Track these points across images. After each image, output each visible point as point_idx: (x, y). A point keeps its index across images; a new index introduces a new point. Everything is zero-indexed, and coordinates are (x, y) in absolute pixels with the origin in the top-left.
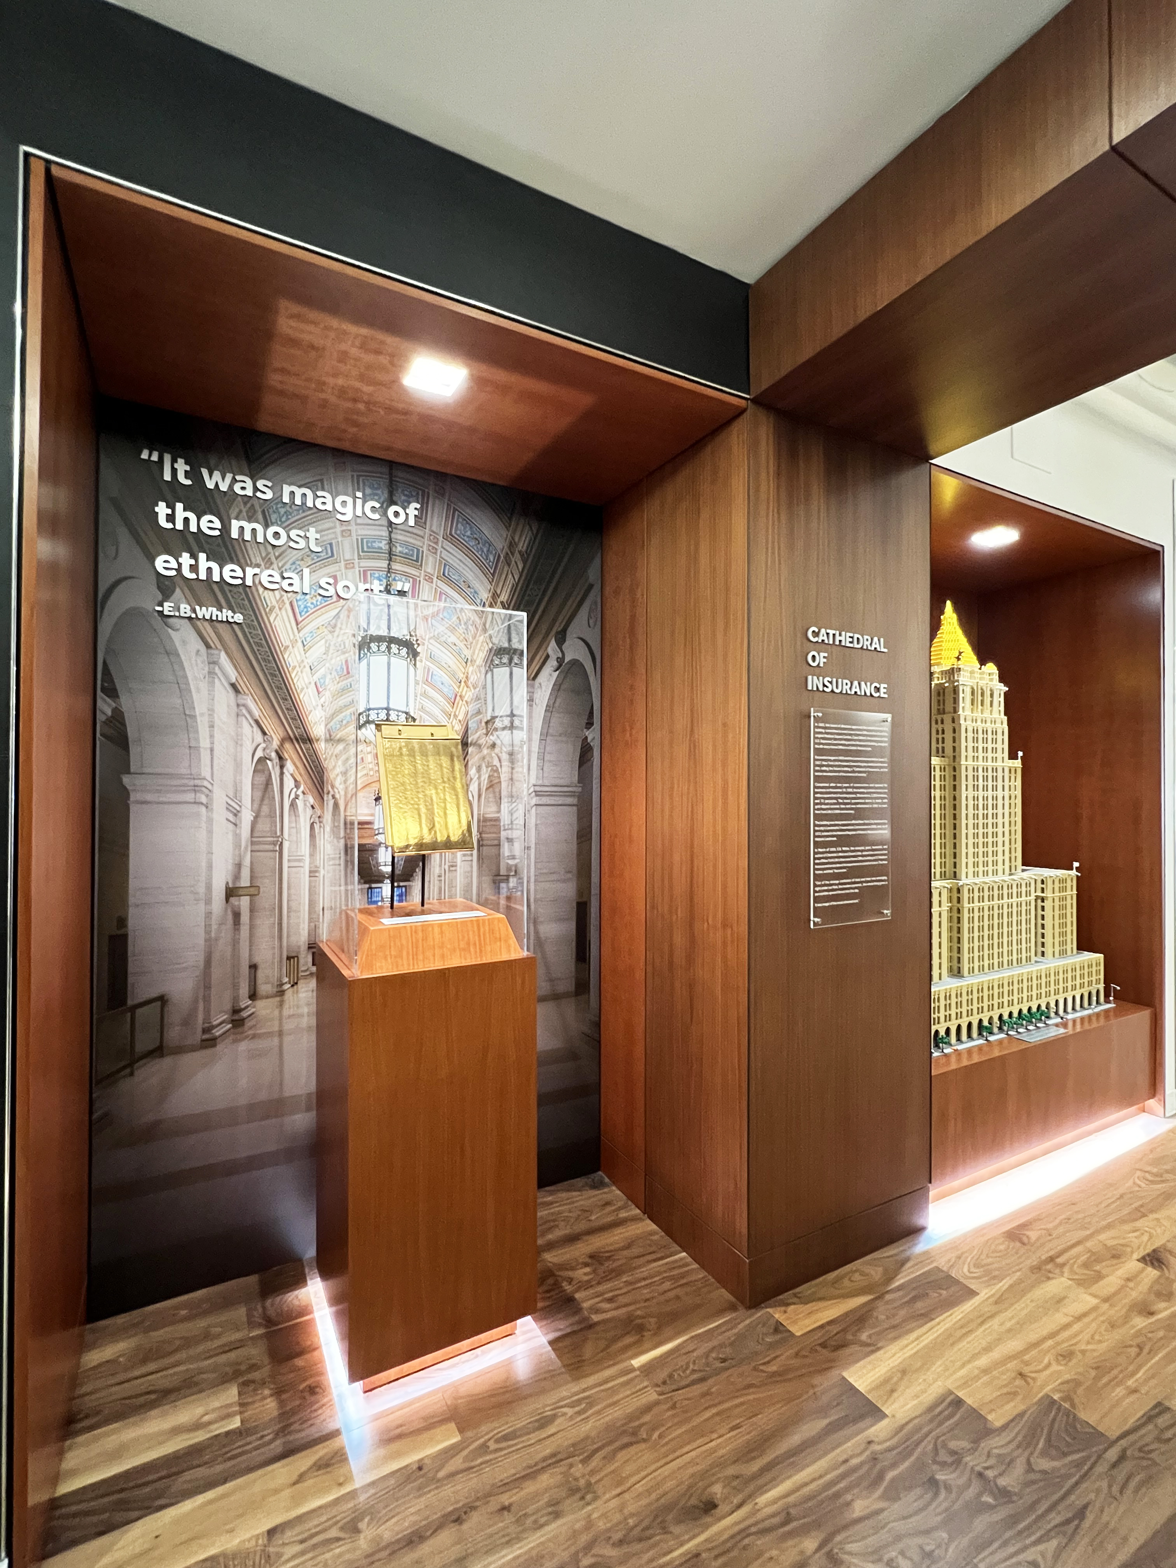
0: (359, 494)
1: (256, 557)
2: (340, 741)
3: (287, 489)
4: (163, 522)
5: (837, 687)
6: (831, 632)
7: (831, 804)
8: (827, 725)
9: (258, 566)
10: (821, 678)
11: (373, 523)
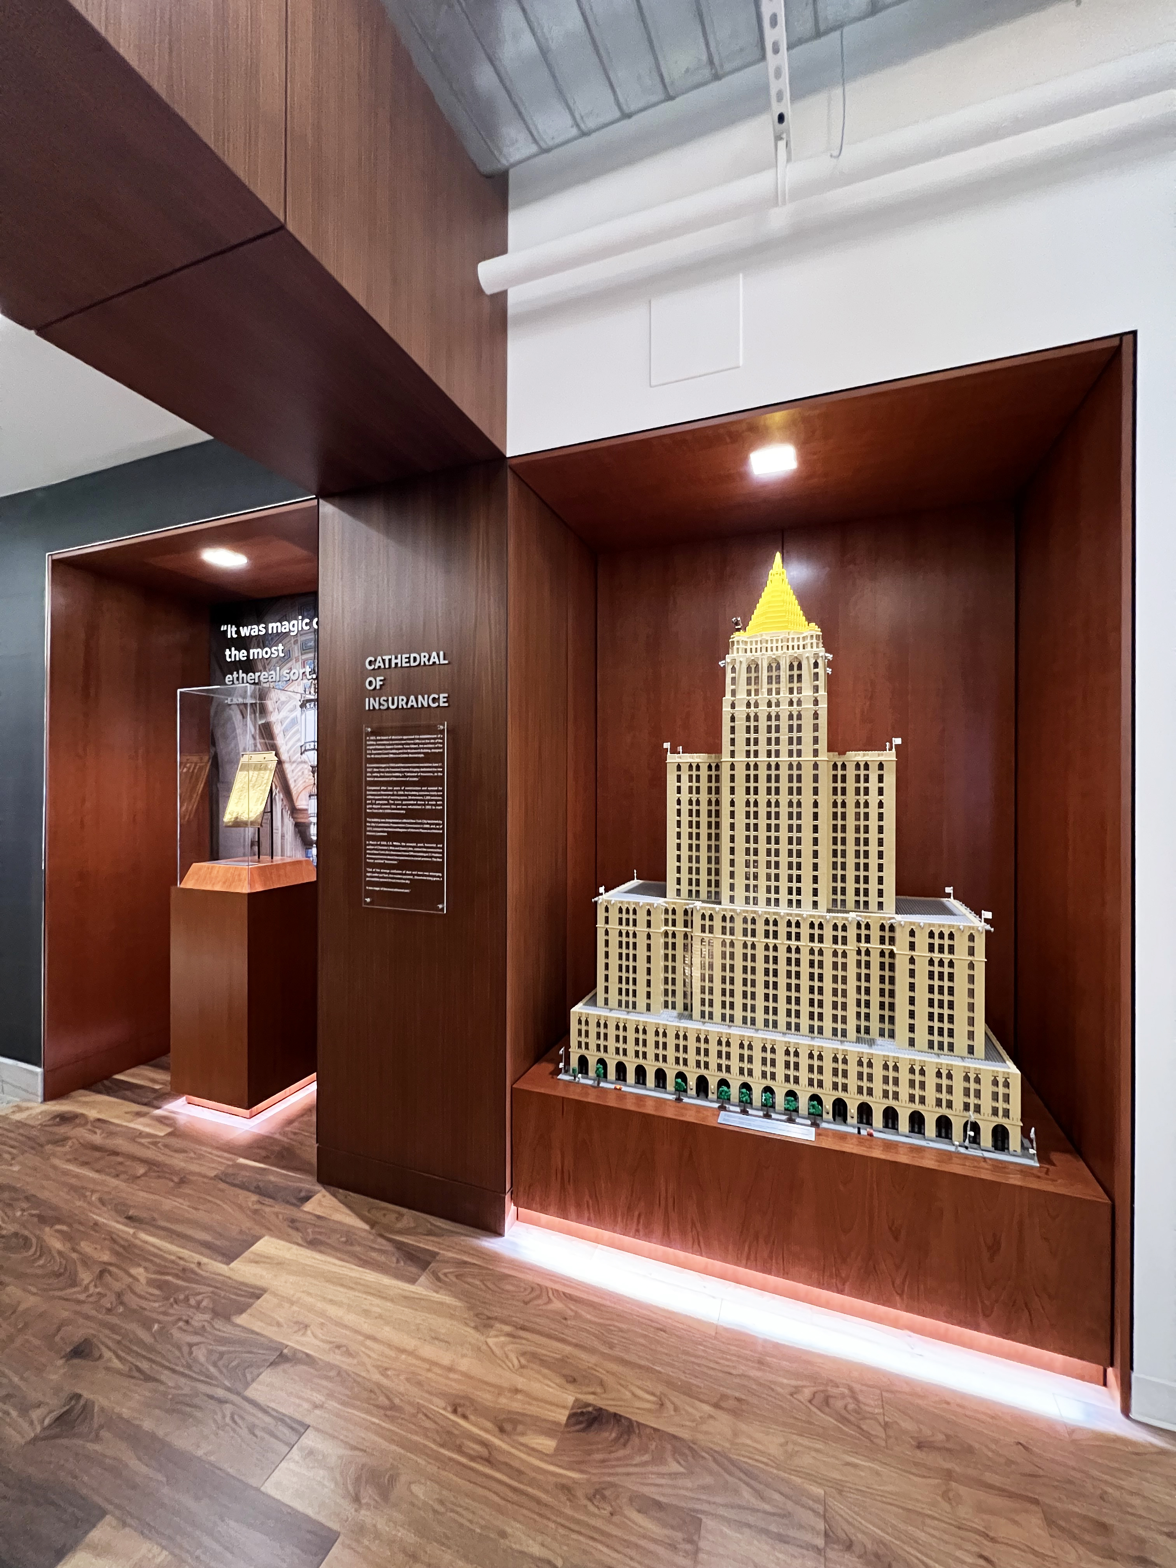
0: (300, 617)
1: (260, 667)
2: (294, 762)
3: (270, 625)
4: (229, 660)
5: (393, 704)
6: (387, 658)
7: (382, 804)
8: (378, 738)
9: (261, 671)
10: (377, 699)
11: (307, 633)
